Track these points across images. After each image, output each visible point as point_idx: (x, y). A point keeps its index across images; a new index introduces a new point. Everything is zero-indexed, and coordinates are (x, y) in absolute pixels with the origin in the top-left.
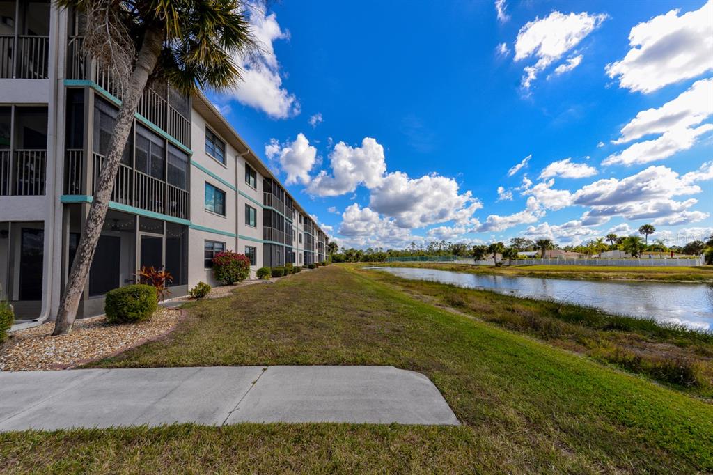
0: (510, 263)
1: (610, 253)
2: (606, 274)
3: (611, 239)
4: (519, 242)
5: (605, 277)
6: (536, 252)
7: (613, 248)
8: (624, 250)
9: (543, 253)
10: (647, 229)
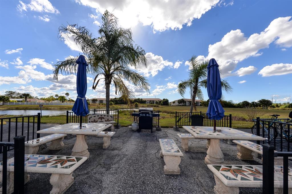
0: (3, 104)
1: (56, 101)
2: (51, 108)
3: (57, 96)
4: (11, 93)
5: (50, 109)
6: (22, 99)
7: (57, 99)
8: (60, 100)
9: (26, 100)
10: (67, 94)
